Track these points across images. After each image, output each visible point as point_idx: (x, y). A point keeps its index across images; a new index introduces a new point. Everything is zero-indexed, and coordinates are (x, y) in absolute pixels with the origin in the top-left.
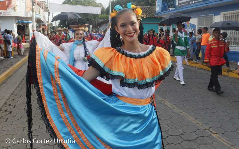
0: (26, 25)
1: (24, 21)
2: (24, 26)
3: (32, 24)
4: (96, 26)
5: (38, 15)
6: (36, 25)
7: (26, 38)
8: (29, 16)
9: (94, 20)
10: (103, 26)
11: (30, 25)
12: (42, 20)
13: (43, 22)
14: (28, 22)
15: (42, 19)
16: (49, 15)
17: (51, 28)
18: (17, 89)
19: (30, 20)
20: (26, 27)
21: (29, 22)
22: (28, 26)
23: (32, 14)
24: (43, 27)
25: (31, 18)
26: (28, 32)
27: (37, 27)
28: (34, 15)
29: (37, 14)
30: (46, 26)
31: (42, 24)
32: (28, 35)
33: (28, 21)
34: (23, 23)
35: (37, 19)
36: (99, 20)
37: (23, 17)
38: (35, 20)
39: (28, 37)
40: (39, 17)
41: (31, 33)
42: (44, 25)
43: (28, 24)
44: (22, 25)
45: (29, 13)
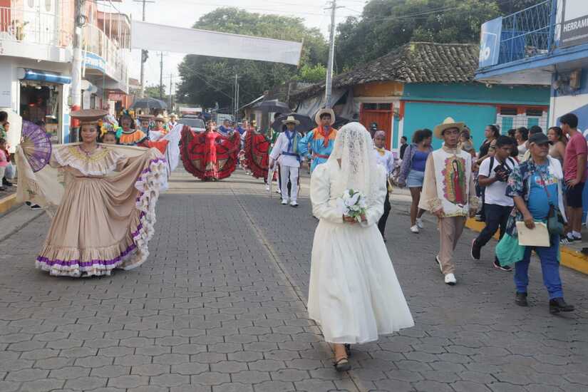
0: (51, 87)
1: (47, 75)
2: (45, 90)
3: (71, 85)
5: (95, 57)
7: (49, 131)
8: (62, 58)
12: (111, 75)
13: (113, 81)
14: (59, 79)
15: (110, 71)
16: (144, 61)
19: (67, 72)
20: (51, 95)
21: (62, 77)
22: (57, 93)
23: (72, 54)
24: (118, 97)
25: (68, 66)
26: (57, 111)
28: (80, 58)
29: (89, 55)
30: (125, 94)
32: (56, 121)
33: (58, 74)
34: (42, 80)
35: (87, 70)
36: (299, 84)
37: (43, 62)
38: (79, 71)
39: (55, 126)
40: (95, 63)
41: (65, 115)
42: (119, 92)
43: (59, 83)
44: (40, 88)
45: (62, 51)
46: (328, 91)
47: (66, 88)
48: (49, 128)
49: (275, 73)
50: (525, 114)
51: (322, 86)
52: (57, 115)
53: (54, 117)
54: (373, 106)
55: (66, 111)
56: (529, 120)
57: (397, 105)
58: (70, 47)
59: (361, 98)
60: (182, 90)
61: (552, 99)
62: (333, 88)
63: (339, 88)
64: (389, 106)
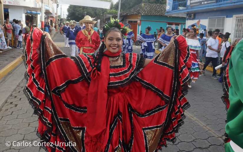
0: (34, 16)
2: (32, 16)
3: (40, 15)
4: (104, 21)
6: (45, 16)
8: (38, 7)
9: (103, 15)
13: (51, 13)
15: (51, 11)
16: (57, 7)
17: (59, 20)
19: (39, 11)
20: (34, 18)
22: (36, 17)
23: (41, 5)
24: (51, 19)
25: (40, 9)
26: (36, 23)
27: (45, 18)
28: (43, 6)
29: (46, 6)
30: (54, 18)
31: (50, 15)
32: (36, 26)
33: (37, 11)
34: (31, 13)
35: (46, 10)
36: (107, 15)
37: (32, 8)
38: (44, 11)
40: (47, 8)
41: (39, 24)
42: (52, 17)
43: (36, 14)
45: (38, 4)
46: (118, 17)
47: (39, 15)
49: (97, 12)
50: (174, 25)
51: (116, 15)
52: (36, 24)
53: (35, 25)
54: (132, 22)
55: (39, 23)
56: (176, 27)
57: (139, 22)
59: (128, 19)
60: (68, 16)
61: (186, 21)
62: (120, 16)
63: (122, 16)
64: (136, 22)
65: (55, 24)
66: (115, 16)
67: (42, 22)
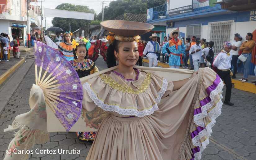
0: (20, 29)
1: (19, 25)
2: (18, 29)
3: (26, 28)
4: (88, 32)
6: (31, 29)
7: (20, 42)
8: (24, 20)
9: (87, 26)
10: (95, 32)
11: (25, 29)
13: (37, 26)
14: (23, 26)
15: (36, 24)
16: (42, 20)
17: (44, 32)
18: (17, 91)
19: (25, 24)
20: (20, 31)
21: (24, 25)
22: (22, 30)
23: (27, 19)
24: (36, 31)
25: (26, 22)
27: (31, 31)
28: (29, 19)
29: (32, 19)
31: (36, 28)
32: (22, 39)
33: (22, 24)
34: (17, 27)
35: (32, 23)
36: (91, 26)
37: (18, 21)
38: (29, 24)
39: (22, 40)
40: (33, 21)
41: (25, 37)
42: (38, 29)
43: (22, 27)
44: (17, 29)
45: (23, 18)
47: (24, 28)
48: (20, 41)
49: (81, 23)
50: (156, 33)
52: (22, 37)
53: (21, 38)
58: (26, 16)
61: (166, 29)
65: (40, 36)
66: (99, 26)
67: (28, 35)
